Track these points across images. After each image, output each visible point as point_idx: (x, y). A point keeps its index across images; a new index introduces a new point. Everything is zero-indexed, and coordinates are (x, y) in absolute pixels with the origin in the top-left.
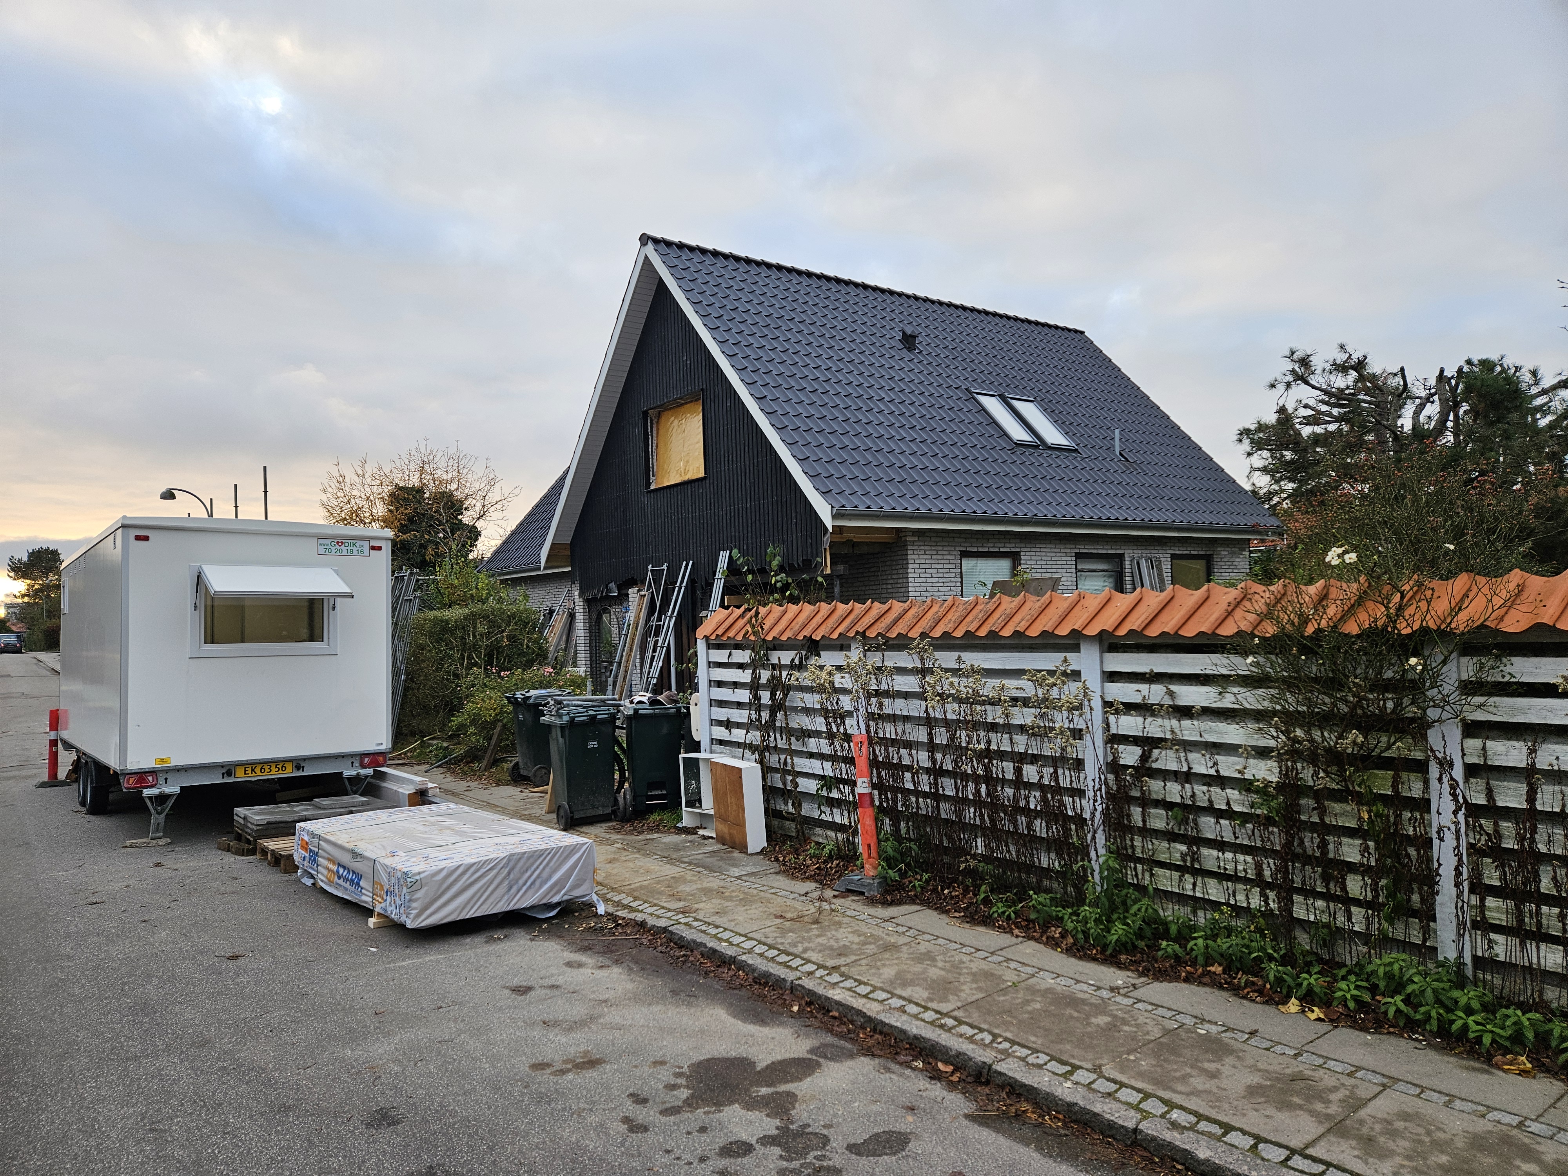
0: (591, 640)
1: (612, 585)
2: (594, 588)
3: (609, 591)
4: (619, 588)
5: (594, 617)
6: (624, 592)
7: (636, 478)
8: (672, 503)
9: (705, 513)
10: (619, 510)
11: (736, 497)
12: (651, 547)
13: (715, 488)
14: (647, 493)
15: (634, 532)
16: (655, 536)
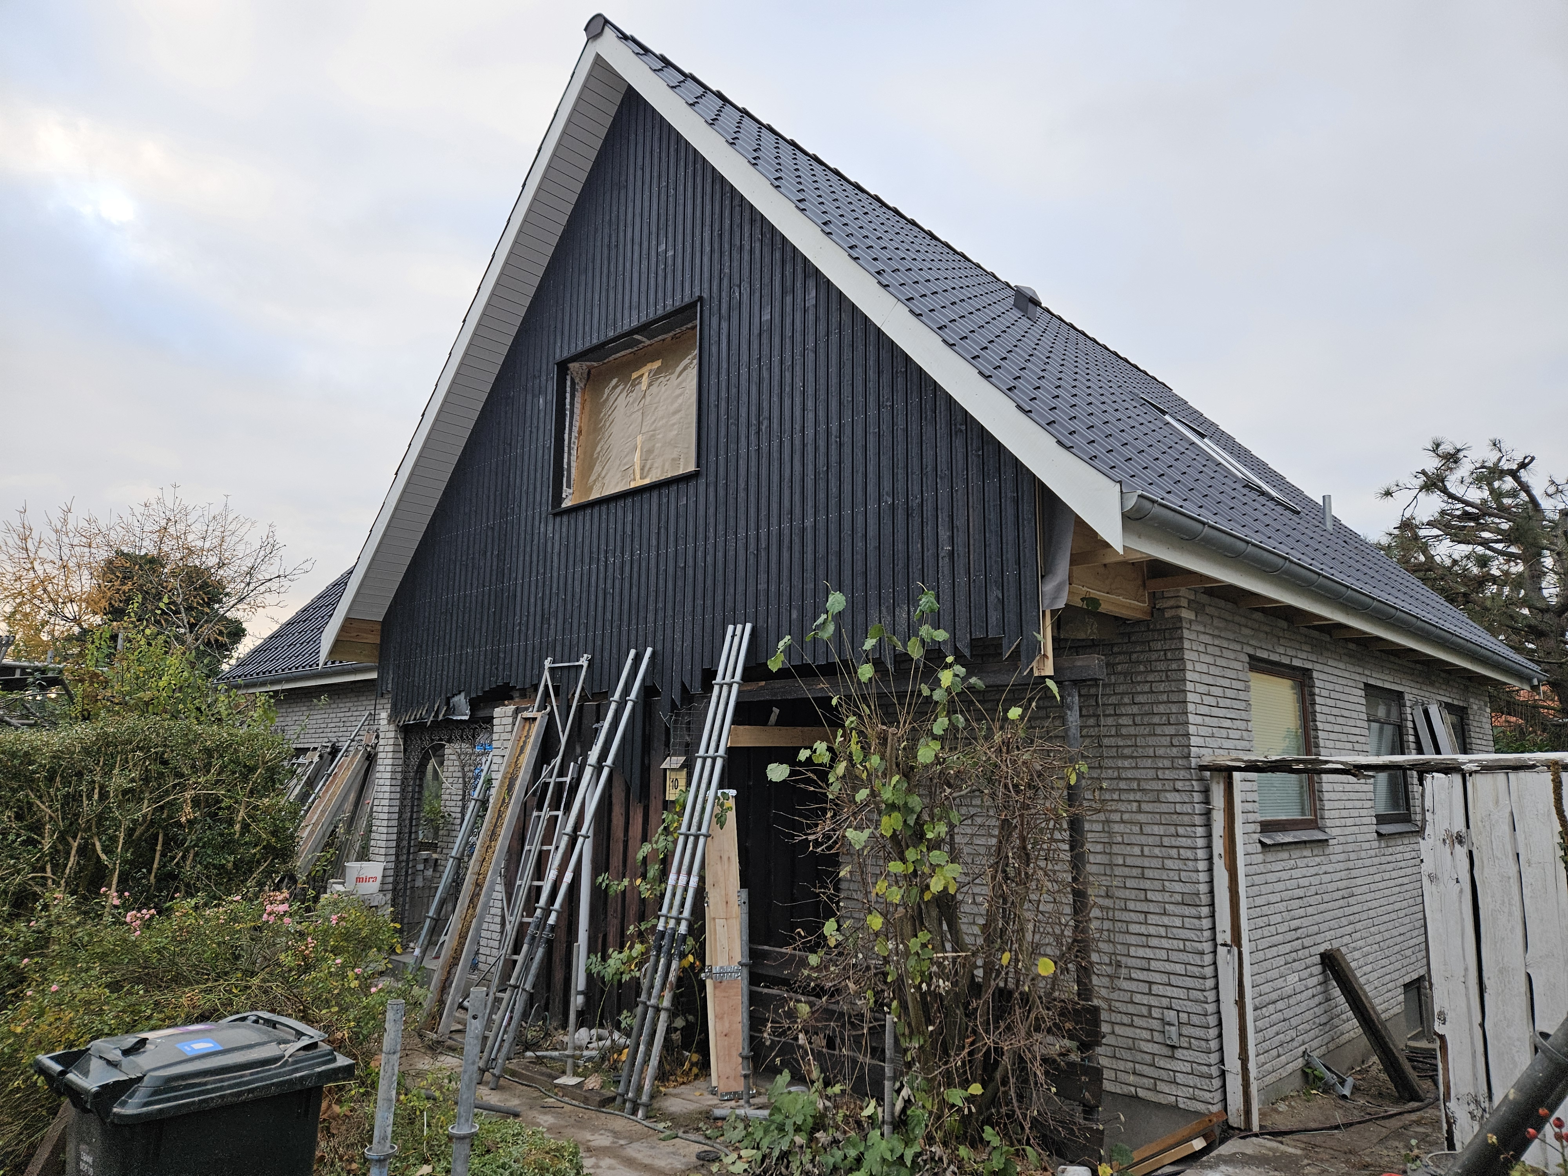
0: (402, 807)
1: (461, 700)
2: (420, 704)
3: (451, 710)
4: (474, 704)
5: (415, 761)
6: (482, 714)
7: (531, 489)
8: (611, 531)
9: (691, 546)
10: (489, 554)
11: (775, 506)
12: (553, 621)
13: (721, 492)
14: (555, 515)
15: (519, 594)
16: (565, 600)
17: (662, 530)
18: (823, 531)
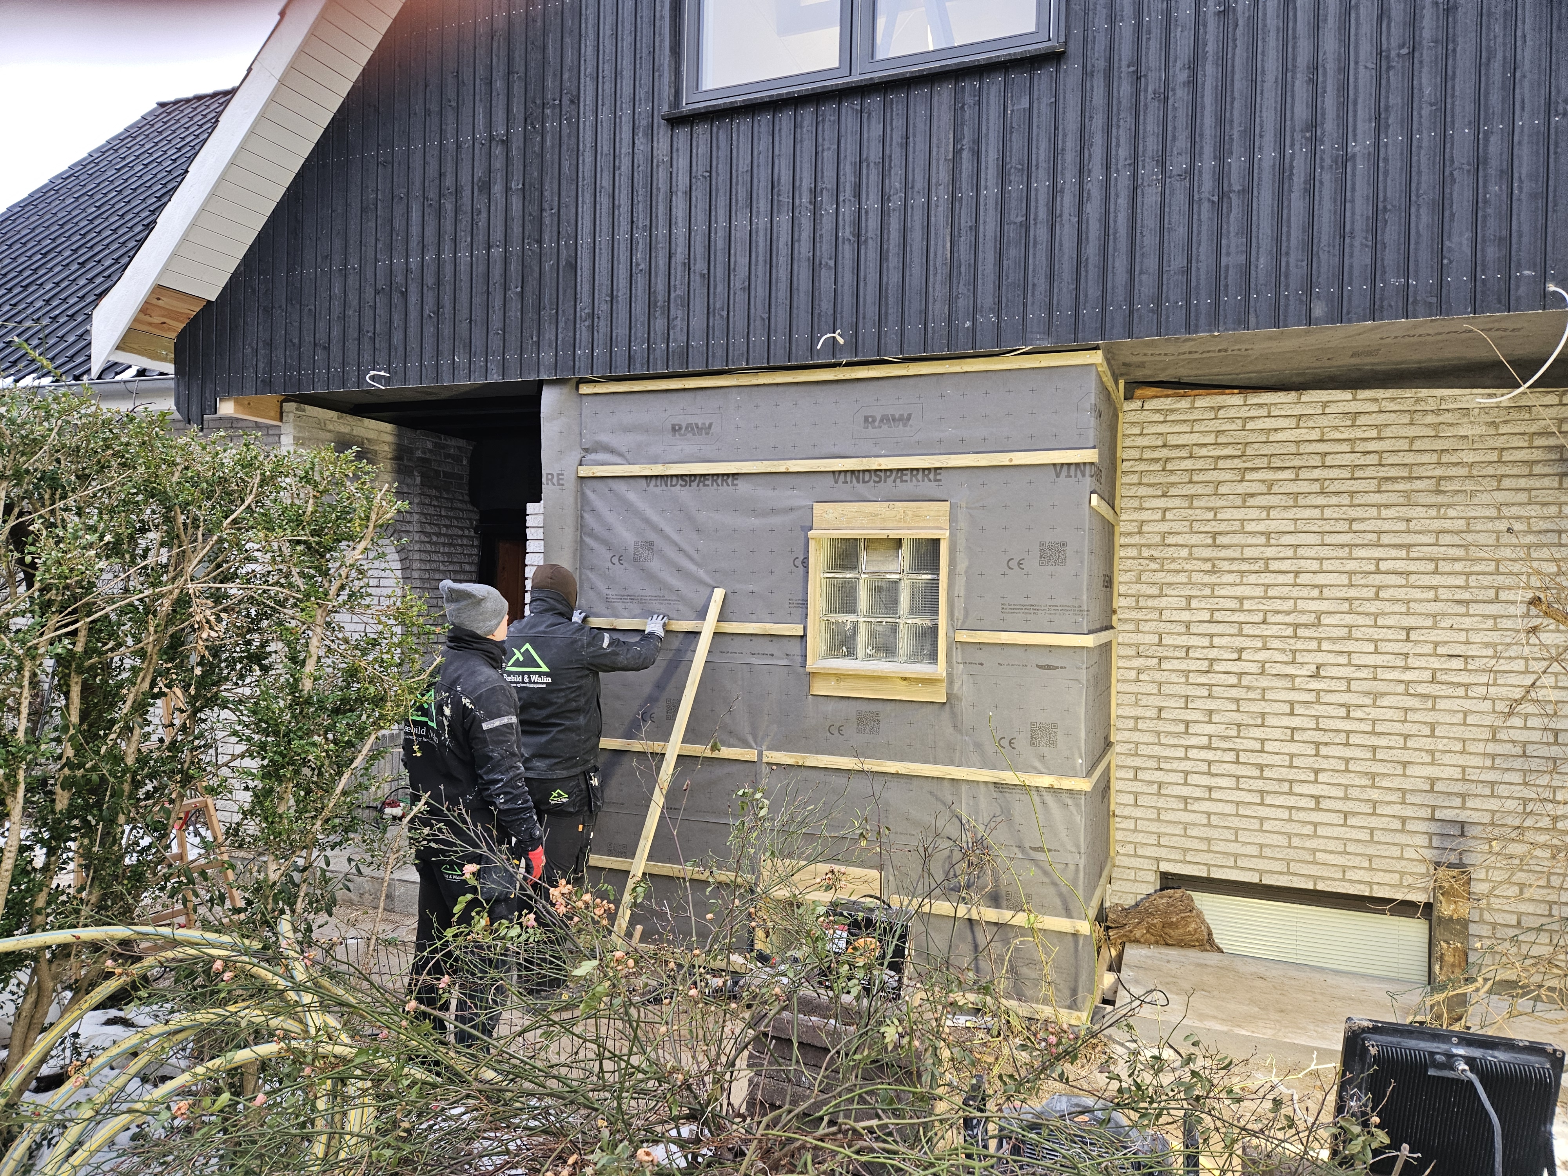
7: (607, 69)
8: (828, 156)
9: (1041, 185)
10: (497, 189)
11: (1268, 117)
12: (677, 312)
13: (1125, 89)
14: (676, 121)
15: (584, 263)
16: (707, 278)
17: (965, 155)
18: (1395, 165)
